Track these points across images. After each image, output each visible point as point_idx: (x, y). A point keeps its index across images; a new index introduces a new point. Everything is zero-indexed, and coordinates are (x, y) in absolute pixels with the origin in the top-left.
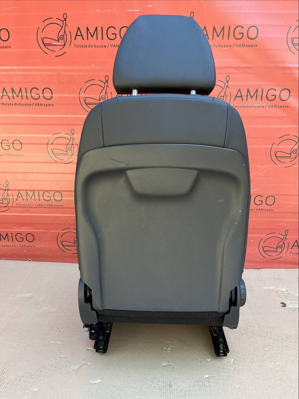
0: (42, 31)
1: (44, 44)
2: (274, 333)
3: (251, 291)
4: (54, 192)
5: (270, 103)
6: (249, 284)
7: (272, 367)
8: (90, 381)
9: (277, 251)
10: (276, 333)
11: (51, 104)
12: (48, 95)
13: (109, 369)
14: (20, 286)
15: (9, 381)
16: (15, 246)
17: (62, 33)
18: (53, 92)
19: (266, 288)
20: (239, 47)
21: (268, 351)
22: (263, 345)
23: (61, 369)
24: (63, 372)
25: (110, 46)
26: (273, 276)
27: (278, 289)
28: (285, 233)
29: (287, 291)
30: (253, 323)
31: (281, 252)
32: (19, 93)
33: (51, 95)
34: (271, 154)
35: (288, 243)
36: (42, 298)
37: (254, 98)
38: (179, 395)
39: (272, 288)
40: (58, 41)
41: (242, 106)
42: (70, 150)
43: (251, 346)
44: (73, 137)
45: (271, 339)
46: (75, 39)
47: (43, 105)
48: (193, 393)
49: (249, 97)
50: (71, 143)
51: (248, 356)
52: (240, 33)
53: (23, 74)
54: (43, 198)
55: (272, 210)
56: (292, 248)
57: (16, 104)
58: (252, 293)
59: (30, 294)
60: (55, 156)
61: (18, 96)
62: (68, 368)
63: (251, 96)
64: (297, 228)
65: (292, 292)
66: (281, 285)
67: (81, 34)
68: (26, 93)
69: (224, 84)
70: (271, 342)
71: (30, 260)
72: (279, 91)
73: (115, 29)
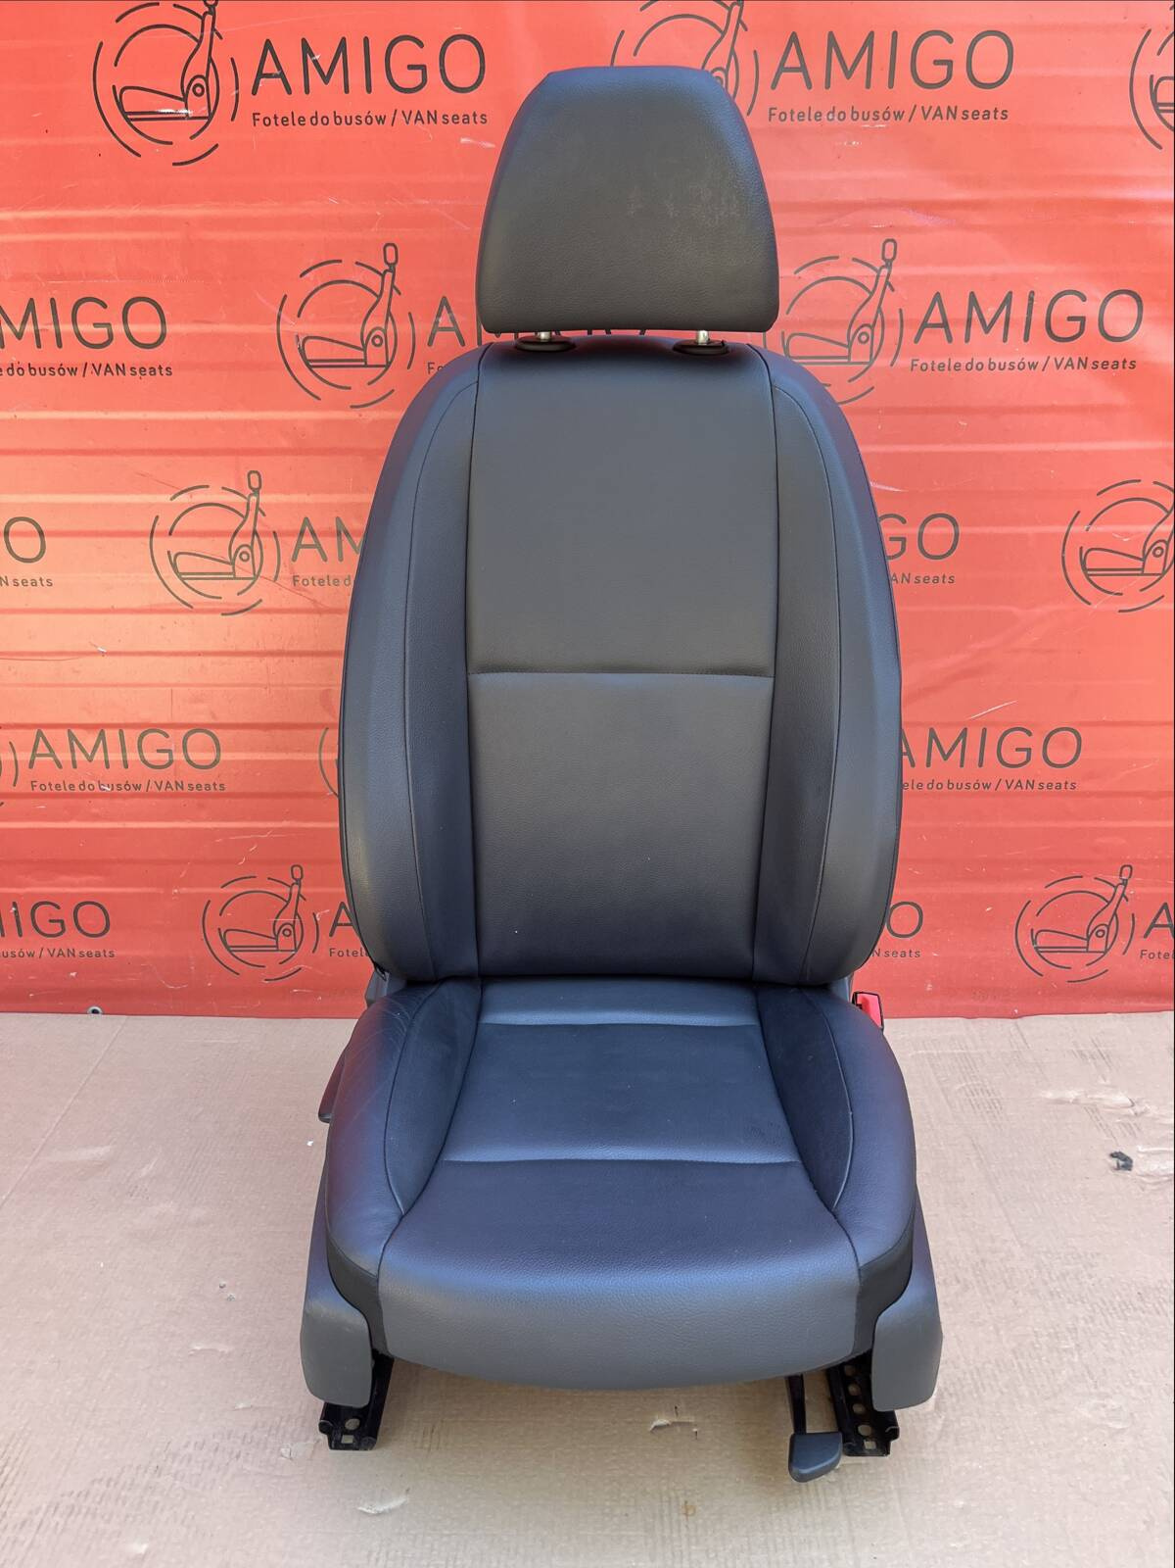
0: (117, 60)
1: (124, 114)
2: (1090, 1277)
3: (990, 1108)
4: (185, 731)
5: (1061, 352)
6: (980, 1082)
7: (1090, 1416)
8: (361, 1502)
9: (1090, 950)
10: (1100, 1281)
11: (160, 368)
12: (147, 329)
13: (438, 1448)
14: (59, 1117)
15: (25, 1515)
16: (31, 955)
17: (199, 65)
18: (166, 313)
19: (1050, 1095)
20: (933, 118)
21: (1072, 1354)
22: (1052, 1331)
23: (238, 1457)
24: (249, 1469)
25: (399, 116)
26: (1075, 1044)
27: (1096, 1096)
28: (1121, 876)
29: (1133, 1105)
30: (1006, 1241)
31: (1105, 953)
32: (24, 322)
33: (158, 328)
34: (1063, 558)
35: (1133, 915)
36: (151, 1167)
37: (998, 329)
38: (724, 1549)
39: (1071, 1094)
40: (185, 99)
41: (947, 364)
42: (244, 557)
43: (1002, 1332)
44: (258, 504)
45: (1079, 1303)
46: (254, 92)
47: (128, 372)
48: (783, 1538)
49: (977, 328)
50: (248, 526)
51: (995, 1376)
52: (936, 62)
53: (38, 243)
54: (142, 757)
55: (1069, 786)
56: (1146, 936)
57: (12, 369)
58: (994, 1116)
59: (102, 1151)
60: (185, 583)
61: (19, 336)
62: (268, 1451)
63: (982, 320)
64: (1168, 857)
65: (1153, 1110)
66: (1108, 1082)
67: (279, 67)
68: (56, 322)
69: (875, 274)
70: (1081, 1316)
71: (95, 1012)
72: (1097, 300)
73: (421, 45)
